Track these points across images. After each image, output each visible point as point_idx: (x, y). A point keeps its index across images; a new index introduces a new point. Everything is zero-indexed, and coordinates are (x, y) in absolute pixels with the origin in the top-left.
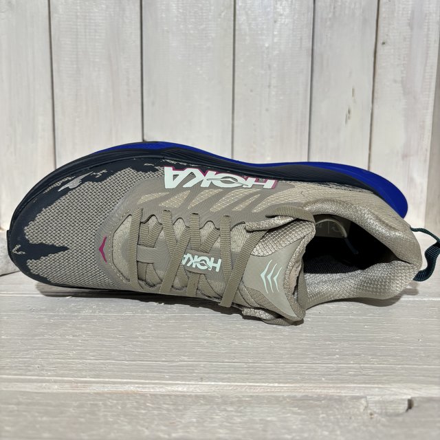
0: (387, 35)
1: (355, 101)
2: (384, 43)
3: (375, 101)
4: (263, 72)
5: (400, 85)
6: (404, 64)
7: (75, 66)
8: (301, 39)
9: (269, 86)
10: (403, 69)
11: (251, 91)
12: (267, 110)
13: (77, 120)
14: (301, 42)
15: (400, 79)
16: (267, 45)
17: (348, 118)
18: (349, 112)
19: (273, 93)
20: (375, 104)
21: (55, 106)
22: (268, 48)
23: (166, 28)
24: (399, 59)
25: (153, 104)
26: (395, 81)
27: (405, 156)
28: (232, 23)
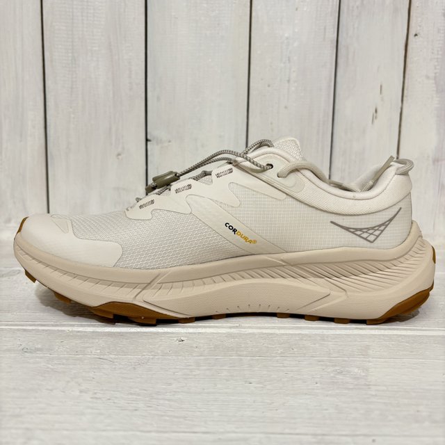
0: (420, 26)
1: (382, 100)
2: (416, 35)
3: (405, 98)
4: (282, 65)
5: (433, 81)
6: (437, 58)
7: (70, 55)
8: (325, 29)
9: (289, 81)
10: (436, 64)
11: (269, 86)
12: (286, 107)
13: (72, 116)
14: (325, 32)
15: (434, 75)
16: (286, 35)
17: (374, 118)
18: (376, 111)
19: (293, 88)
20: (404, 102)
21: (47, 100)
22: (287, 38)
23: (173, 14)
24: (433, 53)
25: (158, 99)
26: (428, 77)
27: (436, 161)
28: (249, 9)
